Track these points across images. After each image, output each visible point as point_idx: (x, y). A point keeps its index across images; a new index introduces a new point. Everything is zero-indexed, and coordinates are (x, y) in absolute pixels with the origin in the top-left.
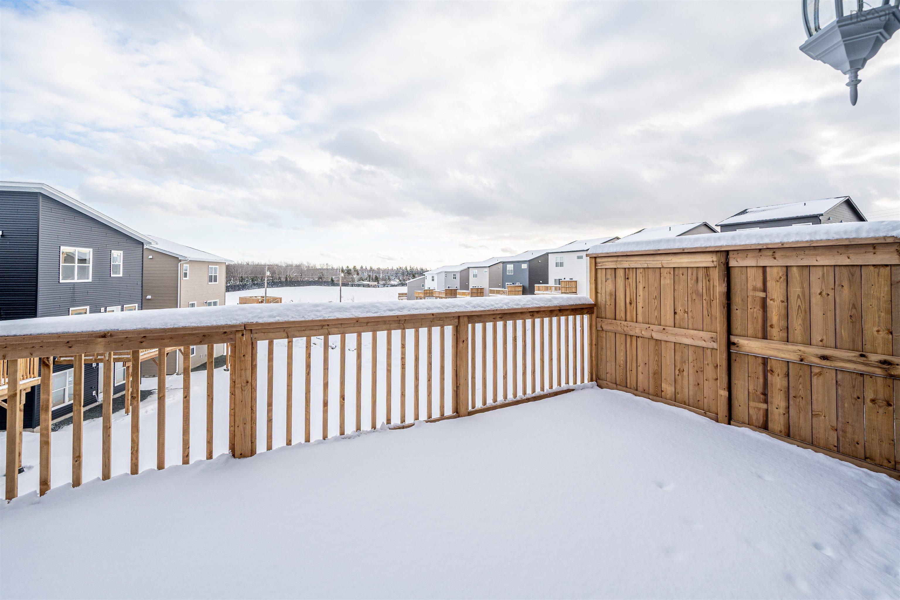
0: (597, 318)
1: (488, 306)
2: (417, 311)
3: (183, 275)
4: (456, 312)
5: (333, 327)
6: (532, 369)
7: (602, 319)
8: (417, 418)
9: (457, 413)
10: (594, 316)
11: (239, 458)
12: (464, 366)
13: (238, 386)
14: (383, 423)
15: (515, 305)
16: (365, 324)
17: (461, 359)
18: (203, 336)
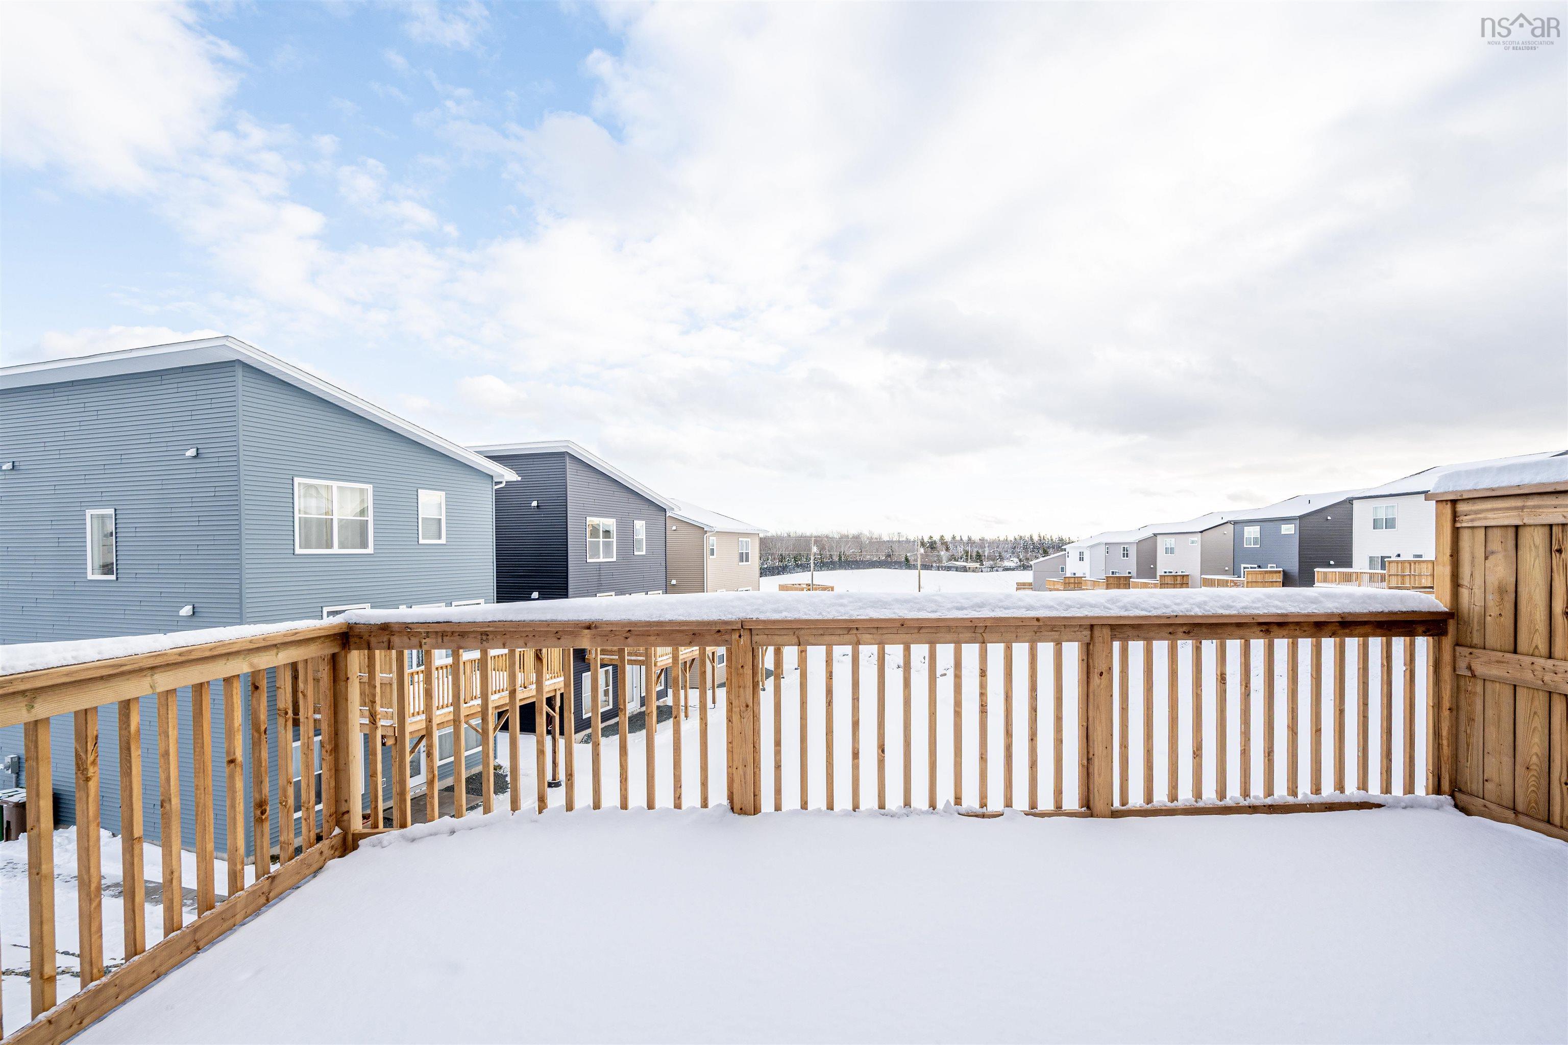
0: (1457, 648)
1: (1155, 608)
2: (1007, 611)
3: (709, 552)
4: (1086, 618)
5: (865, 632)
6: (1267, 745)
7: (1470, 650)
8: (1009, 804)
9: (1088, 808)
10: (1447, 642)
11: (739, 814)
12: (1104, 720)
13: (736, 710)
14: (948, 801)
15: (1222, 607)
16: (916, 631)
17: (1096, 707)
18: (693, 634)
